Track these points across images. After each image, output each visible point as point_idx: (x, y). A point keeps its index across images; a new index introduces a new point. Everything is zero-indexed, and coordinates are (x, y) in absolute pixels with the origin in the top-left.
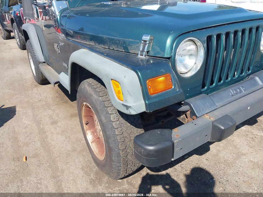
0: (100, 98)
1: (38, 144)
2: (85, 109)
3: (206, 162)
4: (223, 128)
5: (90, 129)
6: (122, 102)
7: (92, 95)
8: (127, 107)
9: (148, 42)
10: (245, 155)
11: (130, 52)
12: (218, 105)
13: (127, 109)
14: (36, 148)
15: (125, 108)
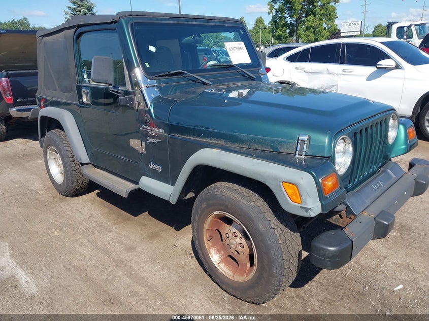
0: (253, 203)
1: (127, 279)
2: (212, 220)
3: (350, 271)
4: (387, 223)
5: (213, 246)
6: (299, 205)
7: (239, 201)
8: (307, 210)
9: (306, 142)
10: (386, 258)
11: (281, 151)
12: (368, 202)
13: (307, 211)
14: (128, 285)
15: (304, 211)
